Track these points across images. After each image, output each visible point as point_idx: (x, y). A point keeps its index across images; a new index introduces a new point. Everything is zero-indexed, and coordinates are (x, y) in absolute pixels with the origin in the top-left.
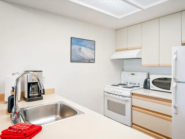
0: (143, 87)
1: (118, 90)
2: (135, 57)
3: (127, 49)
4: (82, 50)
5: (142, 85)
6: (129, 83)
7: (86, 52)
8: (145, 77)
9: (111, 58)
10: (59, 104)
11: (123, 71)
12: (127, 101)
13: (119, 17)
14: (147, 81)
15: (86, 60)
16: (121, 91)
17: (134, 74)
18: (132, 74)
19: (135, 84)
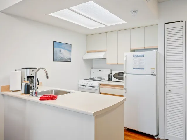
0: (107, 80)
1: (90, 83)
2: (102, 58)
3: (96, 51)
4: (62, 51)
5: (106, 79)
6: (97, 78)
7: (65, 54)
8: (109, 73)
9: (83, 58)
10: (54, 90)
11: (92, 68)
12: (96, 90)
13: (91, 28)
14: (110, 75)
15: (65, 59)
16: (92, 83)
17: (101, 71)
18: (99, 71)
19: (102, 78)
